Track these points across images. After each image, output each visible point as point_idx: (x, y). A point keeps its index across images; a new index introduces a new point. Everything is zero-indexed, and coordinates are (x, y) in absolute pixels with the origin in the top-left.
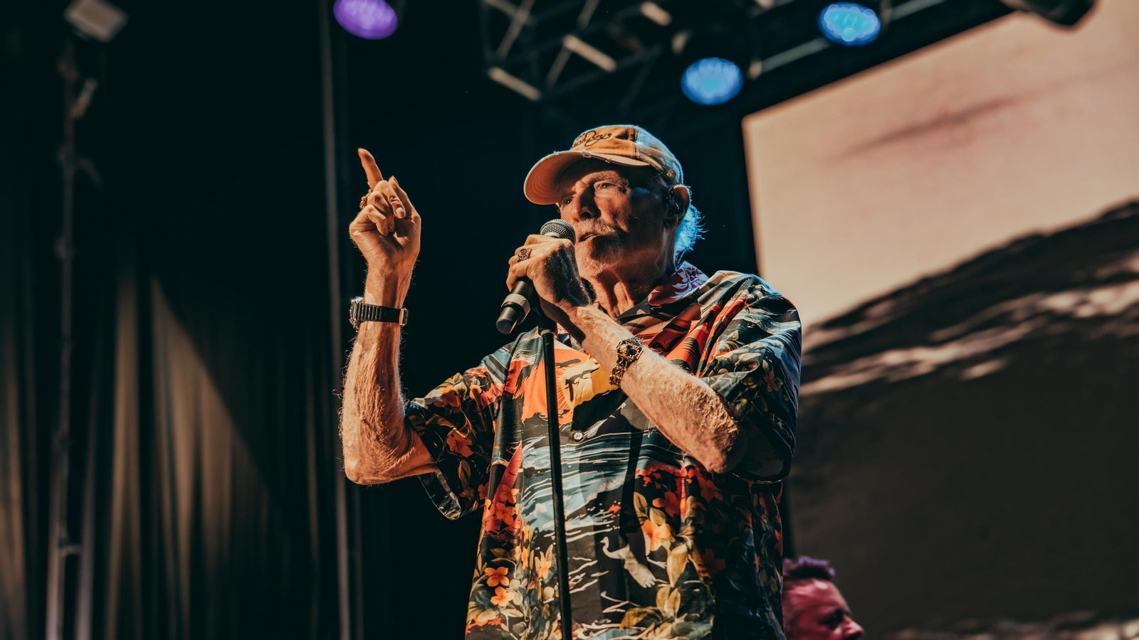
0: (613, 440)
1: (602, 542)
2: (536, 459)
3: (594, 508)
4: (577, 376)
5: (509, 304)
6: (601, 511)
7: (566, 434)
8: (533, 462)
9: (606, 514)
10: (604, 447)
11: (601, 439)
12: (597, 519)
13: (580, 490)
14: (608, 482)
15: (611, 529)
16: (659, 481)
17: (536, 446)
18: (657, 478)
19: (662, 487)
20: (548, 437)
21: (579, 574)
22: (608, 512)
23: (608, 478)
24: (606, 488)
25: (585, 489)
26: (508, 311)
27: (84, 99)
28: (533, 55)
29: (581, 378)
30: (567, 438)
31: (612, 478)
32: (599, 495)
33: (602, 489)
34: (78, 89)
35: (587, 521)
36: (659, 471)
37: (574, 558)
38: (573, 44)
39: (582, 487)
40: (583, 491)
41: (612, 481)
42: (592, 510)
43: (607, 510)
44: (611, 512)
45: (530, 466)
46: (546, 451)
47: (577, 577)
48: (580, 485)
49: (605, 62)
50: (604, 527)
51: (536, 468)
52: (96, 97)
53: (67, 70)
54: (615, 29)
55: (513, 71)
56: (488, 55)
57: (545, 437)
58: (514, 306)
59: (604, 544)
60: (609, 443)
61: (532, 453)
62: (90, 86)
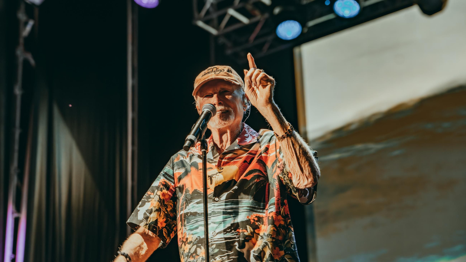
0: (235, 202)
1: (235, 244)
2: (198, 208)
3: (230, 230)
4: (214, 175)
5: (189, 139)
6: (233, 231)
7: (210, 198)
8: (197, 209)
9: (235, 233)
10: (231, 205)
11: (229, 201)
12: (232, 234)
13: (223, 222)
14: (234, 219)
15: (238, 239)
16: (257, 221)
17: (197, 203)
18: (256, 220)
19: (258, 224)
20: (203, 199)
21: (224, 256)
22: (236, 232)
23: (234, 218)
24: (234, 222)
25: (225, 222)
26: (188, 142)
27: (28, 28)
28: (214, 16)
29: (216, 175)
30: (212, 200)
31: (236, 217)
32: (231, 224)
33: (232, 222)
34: (26, 24)
35: (227, 235)
36: (256, 217)
37: (222, 250)
38: (231, 12)
39: (223, 221)
40: (224, 223)
41: (236, 219)
42: (229, 230)
43: (236, 231)
44: (237, 232)
45: (195, 211)
46: (202, 205)
47: (223, 258)
48: (223, 220)
49: (245, 20)
50: (235, 238)
51: (198, 212)
52: (33, 27)
53: (22, 16)
54: (249, 7)
55: (207, 22)
56: (196, 15)
57: (201, 199)
58: (191, 140)
59: (236, 245)
60: (233, 203)
61: (196, 206)
62: (31, 23)
